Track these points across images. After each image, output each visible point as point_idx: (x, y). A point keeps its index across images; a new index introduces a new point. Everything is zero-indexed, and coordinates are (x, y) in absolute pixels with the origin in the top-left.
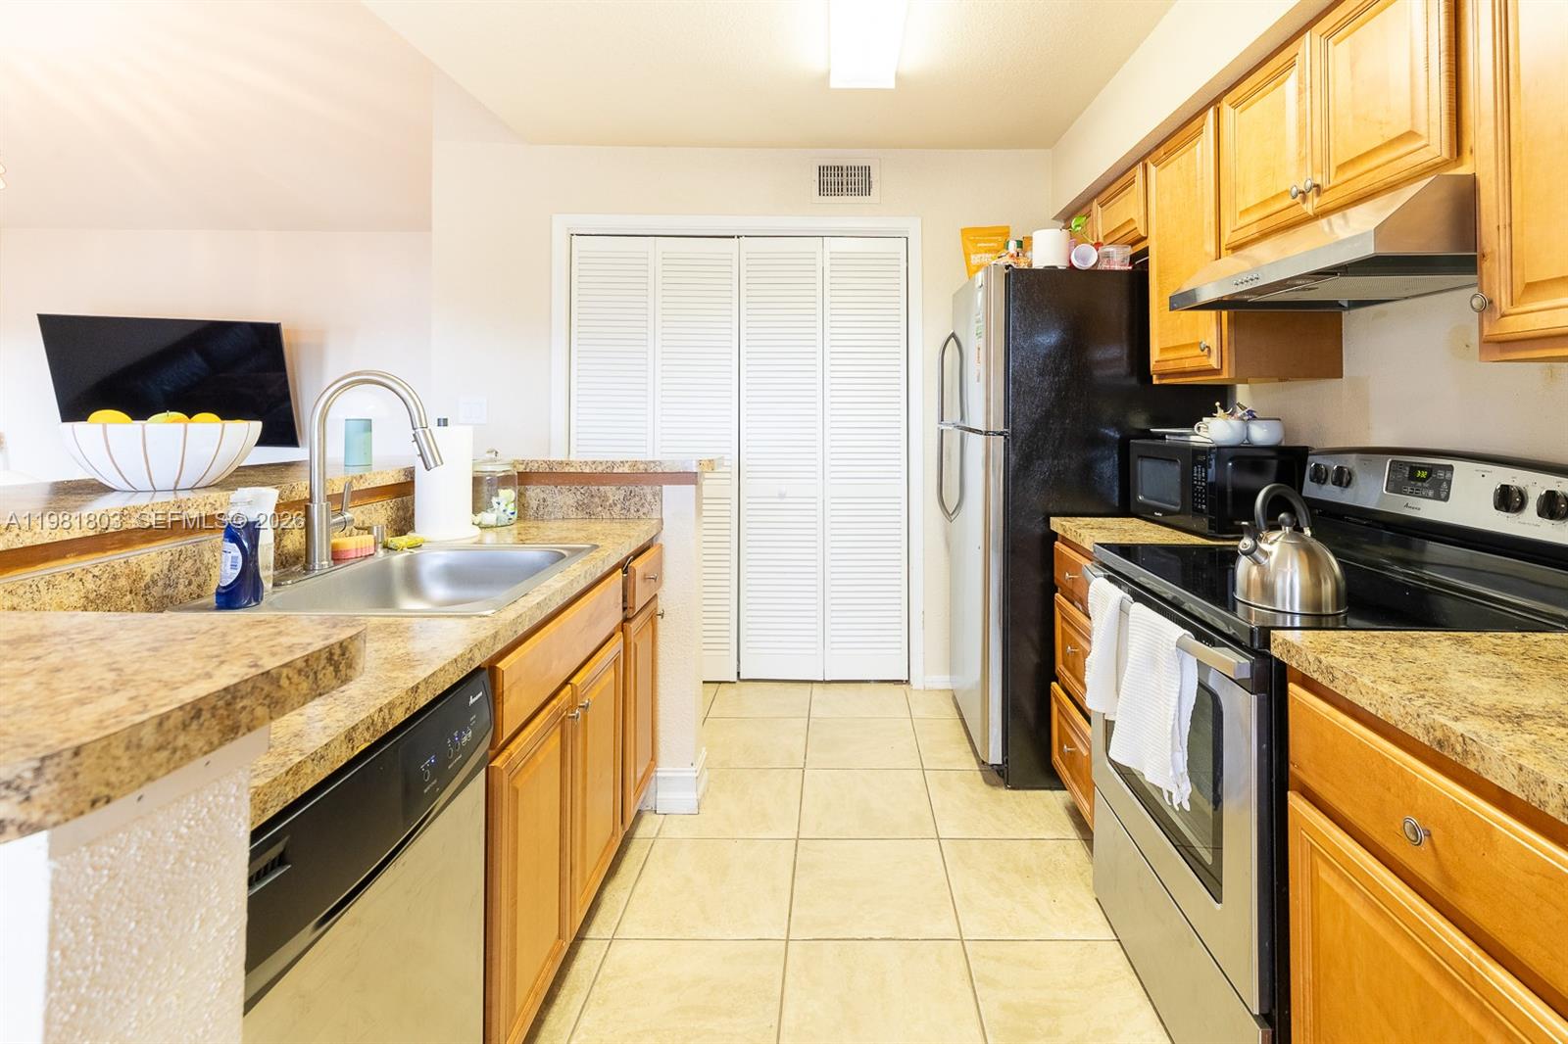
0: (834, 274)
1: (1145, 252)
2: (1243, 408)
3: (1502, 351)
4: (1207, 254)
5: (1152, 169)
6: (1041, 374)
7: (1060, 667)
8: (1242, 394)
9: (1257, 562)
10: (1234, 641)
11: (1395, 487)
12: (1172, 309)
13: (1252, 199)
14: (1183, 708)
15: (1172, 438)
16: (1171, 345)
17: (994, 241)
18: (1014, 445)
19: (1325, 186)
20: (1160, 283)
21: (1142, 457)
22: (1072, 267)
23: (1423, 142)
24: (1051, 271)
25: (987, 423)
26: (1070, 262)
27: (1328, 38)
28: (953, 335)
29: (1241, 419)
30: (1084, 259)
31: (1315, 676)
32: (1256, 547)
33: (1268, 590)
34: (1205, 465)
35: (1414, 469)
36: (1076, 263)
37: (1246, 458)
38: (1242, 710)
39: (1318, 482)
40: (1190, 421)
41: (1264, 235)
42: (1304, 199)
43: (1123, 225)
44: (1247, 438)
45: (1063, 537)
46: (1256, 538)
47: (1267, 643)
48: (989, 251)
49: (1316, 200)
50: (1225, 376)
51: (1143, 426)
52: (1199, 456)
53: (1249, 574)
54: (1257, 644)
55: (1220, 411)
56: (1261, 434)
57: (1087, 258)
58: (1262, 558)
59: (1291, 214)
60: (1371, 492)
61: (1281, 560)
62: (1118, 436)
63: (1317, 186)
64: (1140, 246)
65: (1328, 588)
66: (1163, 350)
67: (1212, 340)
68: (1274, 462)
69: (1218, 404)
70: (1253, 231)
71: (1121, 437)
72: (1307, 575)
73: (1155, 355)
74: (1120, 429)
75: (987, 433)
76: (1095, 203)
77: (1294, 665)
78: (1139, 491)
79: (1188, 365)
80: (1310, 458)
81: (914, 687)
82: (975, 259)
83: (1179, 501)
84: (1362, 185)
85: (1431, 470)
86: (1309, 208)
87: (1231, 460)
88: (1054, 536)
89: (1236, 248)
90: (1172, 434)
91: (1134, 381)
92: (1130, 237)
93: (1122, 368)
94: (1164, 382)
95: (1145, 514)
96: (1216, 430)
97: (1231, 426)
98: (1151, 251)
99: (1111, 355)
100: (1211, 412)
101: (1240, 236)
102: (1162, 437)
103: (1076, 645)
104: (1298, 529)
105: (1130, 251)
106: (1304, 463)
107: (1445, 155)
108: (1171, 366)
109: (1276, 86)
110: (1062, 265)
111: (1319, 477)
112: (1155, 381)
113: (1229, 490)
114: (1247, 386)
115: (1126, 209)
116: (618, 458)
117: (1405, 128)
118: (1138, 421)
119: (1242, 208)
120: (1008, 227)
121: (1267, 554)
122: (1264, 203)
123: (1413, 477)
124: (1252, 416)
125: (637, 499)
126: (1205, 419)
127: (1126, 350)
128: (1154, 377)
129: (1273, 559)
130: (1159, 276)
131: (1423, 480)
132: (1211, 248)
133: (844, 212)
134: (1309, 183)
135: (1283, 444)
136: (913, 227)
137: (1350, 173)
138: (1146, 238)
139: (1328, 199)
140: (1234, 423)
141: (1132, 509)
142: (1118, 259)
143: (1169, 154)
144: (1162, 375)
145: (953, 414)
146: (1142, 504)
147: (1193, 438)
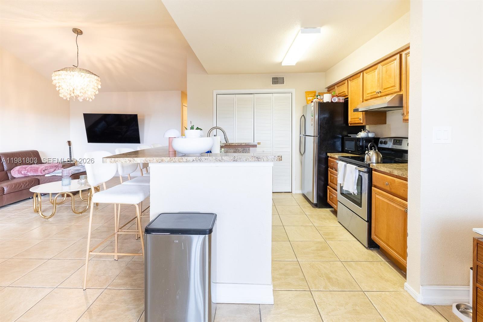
0: (275, 102)
1: (348, 98)
2: (367, 130)
3: (406, 121)
4: (361, 101)
5: (349, 82)
6: (326, 124)
7: (329, 182)
8: (367, 127)
9: (368, 155)
10: (364, 167)
11: (394, 144)
12: (354, 112)
13: (369, 92)
14: (356, 179)
15: (353, 137)
16: (353, 118)
17: (313, 94)
18: (320, 139)
19: (382, 92)
20: (351, 105)
21: (347, 140)
22: (332, 102)
23: (396, 88)
24: (328, 103)
25: (314, 134)
26: (332, 100)
27: (382, 66)
28: (303, 115)
29: (367, 132)
30: (335, 100)
31: (376, 169)
32: (368, 152)
33: (370, 159)
34: (360, 141)
35: (397, 140)
36: (333, 101)
37: (368, 140)
38: (365, 177)
39: (381, 144)
40: (356, 133)
41: (371, 99)
42: (378, 94)
43: (342, 92)
44: (368, 136)
45: (330, 157)
46: (368, 151)
47: (369, 166)
48: (312, 96)
49: (380, 94)
50: (364, 124)
51: (346, 134)
52: (359, 139)
53: (367, 157)
54: (368, 166)
55: (363, 131)
56: (371, 135)
57: (336, 100)
58: (369, 154)
59: (376, 96)
60: (390, 145)
61: (372, 155)
62: (341, 137)
63: (380, 92)
64: (346, 97)
65: (380, 159)
66: (351, 119)
67: (361, 117)
68: (373, 141)
69: (362, 130)
70: (369, 98)
71: (342, 137)
72: (376, 157)
73: (349, 120)
74: (342, 135)
75: (314, 136)
76: (336, 86)
77: (373, 168)
78: (346, 147)
79: (356, 122)
80: (380, 140)
81: (293, 193)
82: (308, 98)
83: (354, 148)
84: (387, 93)
85: (399, 140)
86: (379, 95)
87: (365, 140)
88: (328, 157)
89: (366, 100)
90: (352, 136)
91: (345, 125)
92: (344, 95)
93: (342, 122)
94: (351, 125)
95: (347, 152)
96: (362, 135)
97: (365, 134)
98: (349, 98)
99: (339, 120)
100: (361, 131)
101: (367, 98)
102: (351, 136)
103: (333, 177)
104: (375, 150)
105: (344, 98)
106: (379, 140)
107: (399, 90)
108: (353, 122)
109: (374, 72)
110: (330, 101)
111: (381, 143)
112: (349, 125)
113: (364, 146)
114: (368, 126)
115: (343, 89)
116: (242, 142)
117: (394, 85)
118: (345, 133)
119: (368, 93)
120: (316, 91)
121: (370, 154)
122: (371, 93)
123: (397, 142)
124: (369, 132)
125: (245, 151)
126: (360, 133)
127: (343, 119)
128: (349, 124)
129: (371, 154)
130: (350, 104)
131: (398, 142)
132: (361, 100)
133: (278, 88)
134: (379, 91)
135: (375, 137)
136: (293, 91)
137: (386, 90)
138: (348, 95)
139: (382, 94)
140: (365, 133)
141: (344, 151)
142: (342, 100)
143: (353, 79)
144: (351, 124)
145: (303, 133)
146: (346, 150)
147: (357, 136)
